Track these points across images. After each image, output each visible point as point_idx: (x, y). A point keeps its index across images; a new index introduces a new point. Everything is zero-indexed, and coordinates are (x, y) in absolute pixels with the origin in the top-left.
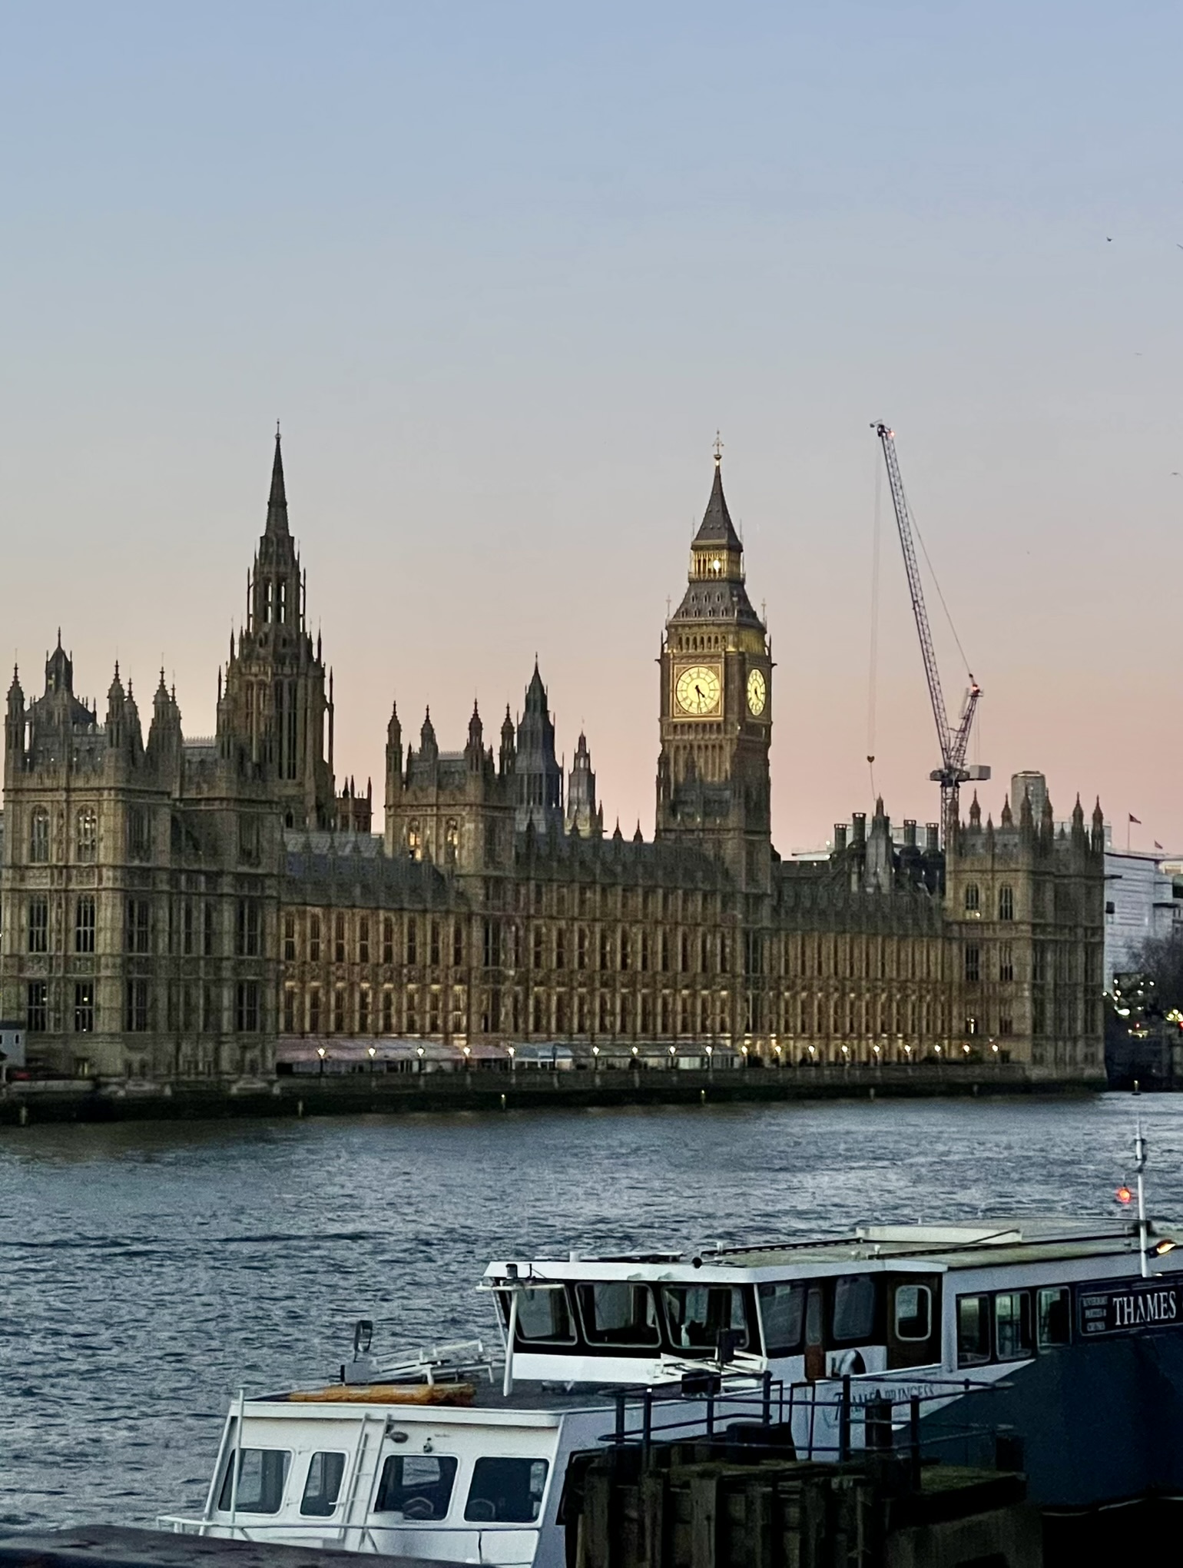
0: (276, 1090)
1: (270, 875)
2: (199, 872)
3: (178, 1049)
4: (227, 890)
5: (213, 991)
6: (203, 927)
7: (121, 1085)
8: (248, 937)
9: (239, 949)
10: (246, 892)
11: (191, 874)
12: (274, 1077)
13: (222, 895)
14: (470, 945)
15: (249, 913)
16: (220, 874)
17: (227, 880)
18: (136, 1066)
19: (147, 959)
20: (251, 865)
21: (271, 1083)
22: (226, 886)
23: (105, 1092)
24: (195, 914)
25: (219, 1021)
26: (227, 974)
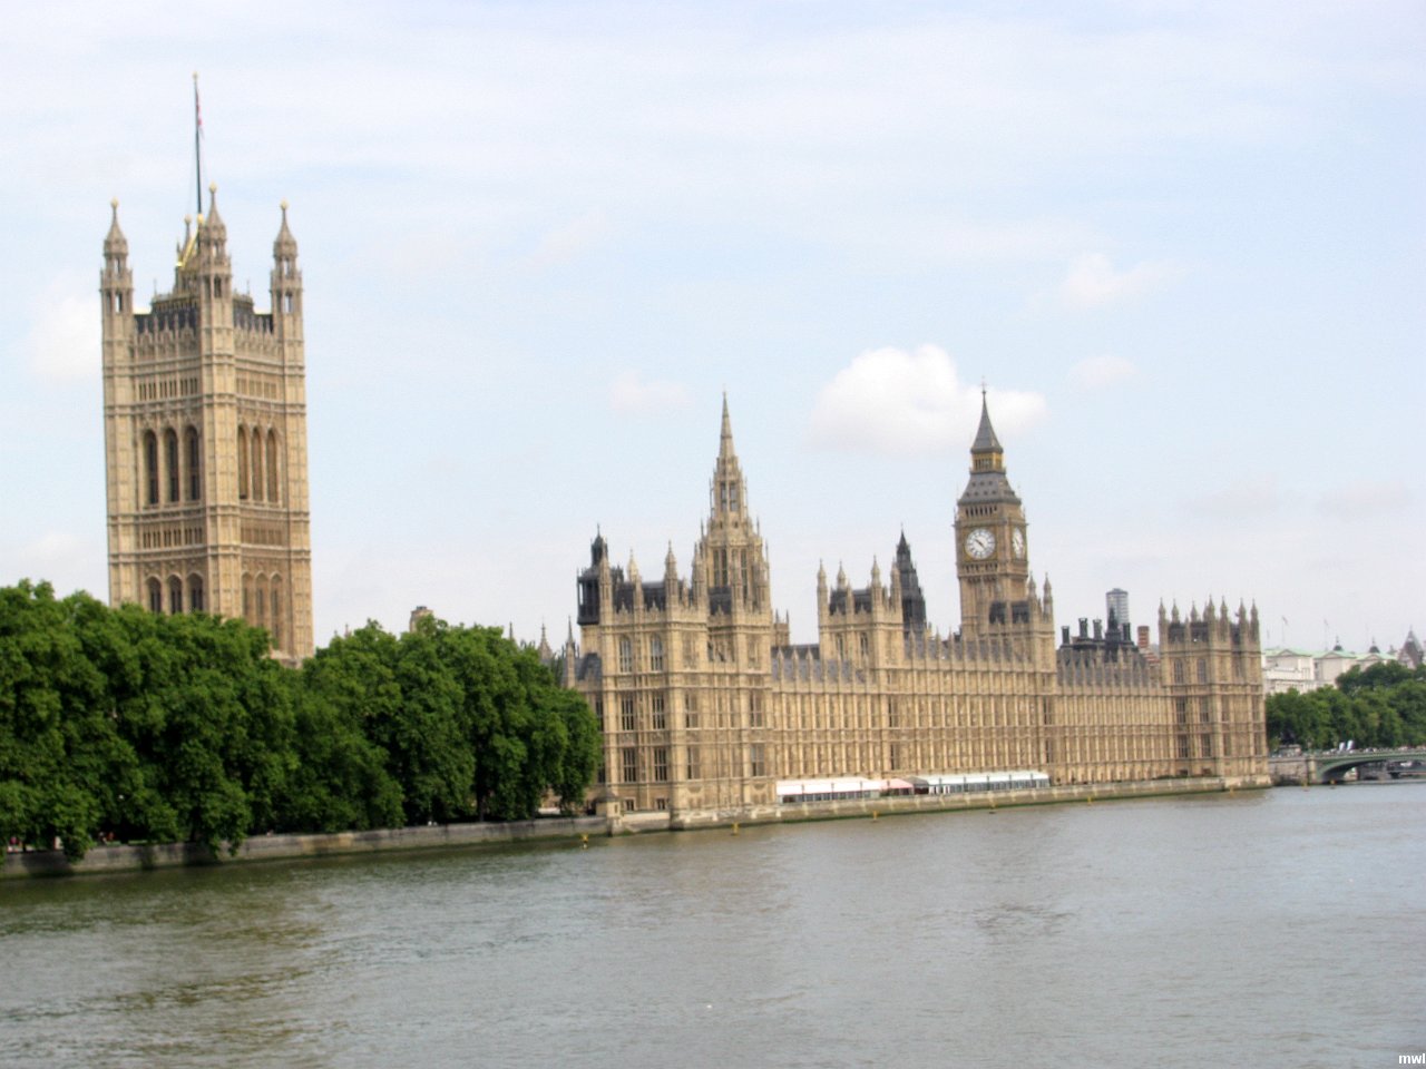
0: (778, 814)
1: (766, 675)
2: (725, 674)
3: (719, 789)
4: (742, 685)
5: (737, 751)
6: (729, 710)
7: (688, 814)
8: (756, 717)
9: (751, 724)
10: (753, 686)
11: (720, 675)
12: (780, 805)
13: (739, 689)
14: (880, 716)
15: (755, 701)
16: (737, 675)
17: (742, 678)
18: (695, 802)
19: (698, 732)
20: (756, 668)
21: (778, 809)
22: (742, 682)
23: (677, 819)
24: (724, 701)
25: (742, 770)
26: (745, 740)
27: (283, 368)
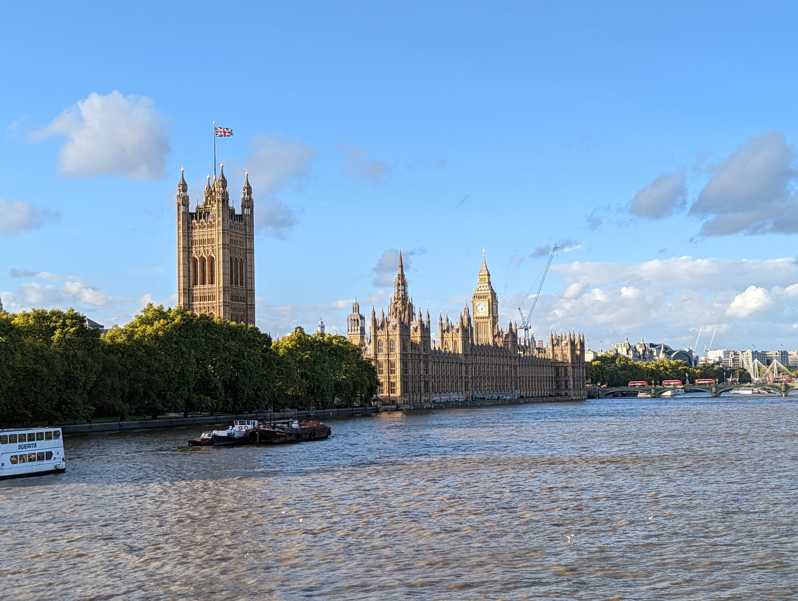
5: (419, 383)
8: (426, 371)
9: (424, 373)
13: (421, 360)
17: (421, 356)
18: (406, 402)
21: (432, 405)
25: (421, 390)
26: (422, 379)
27: (246, 235)
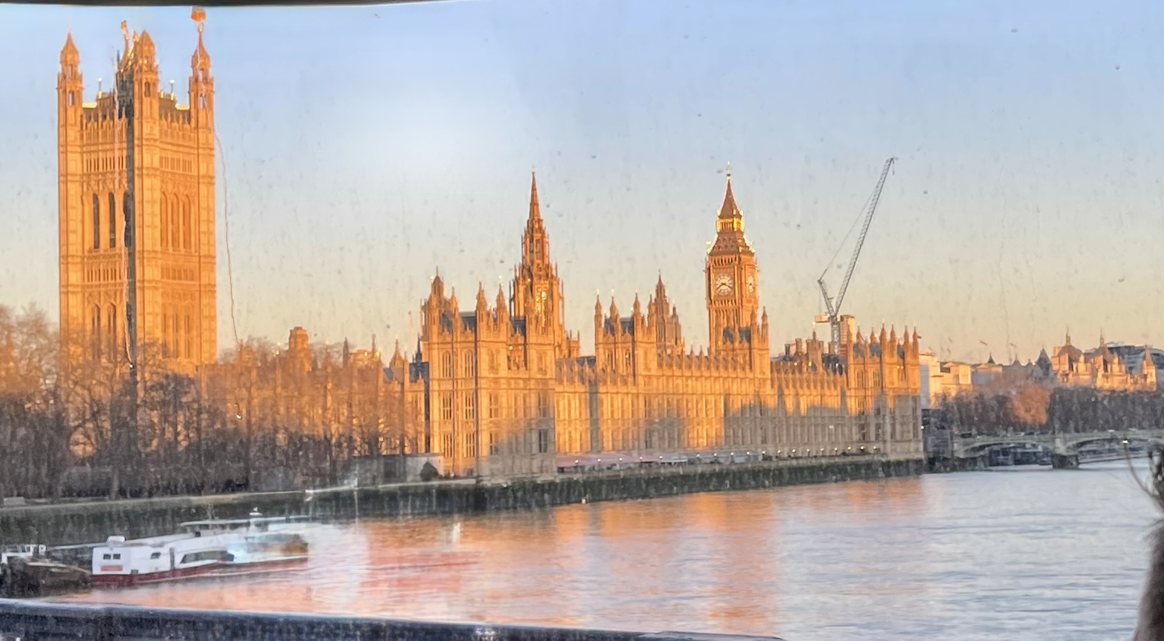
0: (558, 481)
1: (551, 379)
2: (520, 378)
3: (513, 462)
4: (532, 387)
5: (528, 435)
6: (522, 405)
7: (489, 480)
8: (543, 410)
9: (539, 415)
10: (541, 387)
11: (515, 379)
12: (557, 474)
13: (530, 389)
14: (638, 409)
15: (542, 398)
16: (529, 379)
17: (532, 382)
18: (495, 471)
19: (498, 421)
20: (543, 374)
21: (556, 477)
22: (532, 385)
23: (481, 484)
24: (518, 398)
25: (531, 449)
26: (533, 427)
27: (198, 149)
